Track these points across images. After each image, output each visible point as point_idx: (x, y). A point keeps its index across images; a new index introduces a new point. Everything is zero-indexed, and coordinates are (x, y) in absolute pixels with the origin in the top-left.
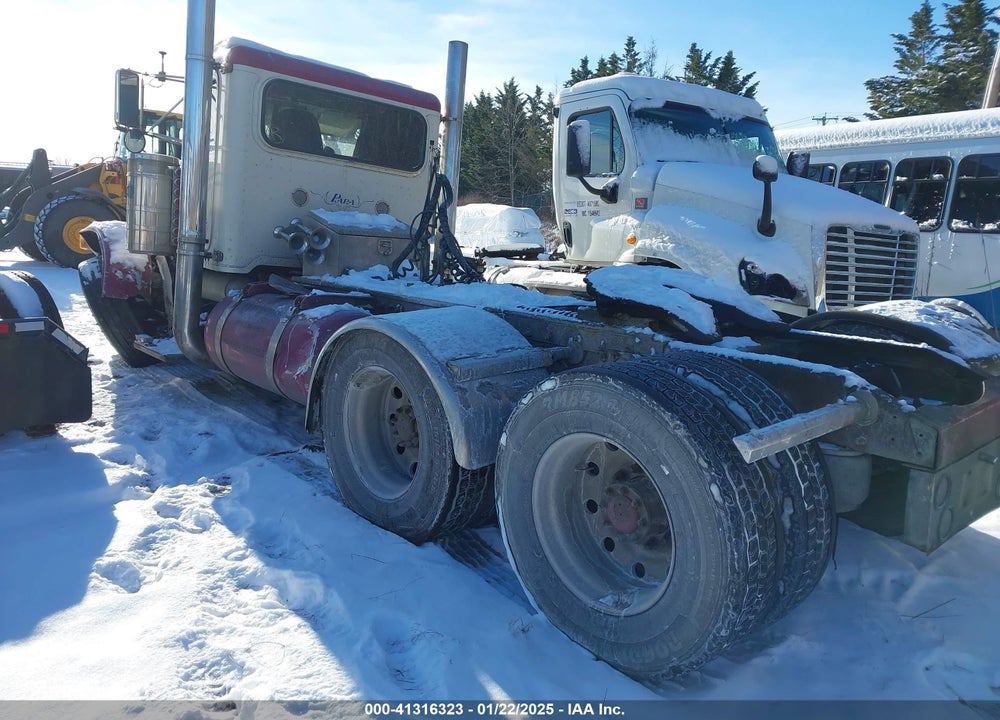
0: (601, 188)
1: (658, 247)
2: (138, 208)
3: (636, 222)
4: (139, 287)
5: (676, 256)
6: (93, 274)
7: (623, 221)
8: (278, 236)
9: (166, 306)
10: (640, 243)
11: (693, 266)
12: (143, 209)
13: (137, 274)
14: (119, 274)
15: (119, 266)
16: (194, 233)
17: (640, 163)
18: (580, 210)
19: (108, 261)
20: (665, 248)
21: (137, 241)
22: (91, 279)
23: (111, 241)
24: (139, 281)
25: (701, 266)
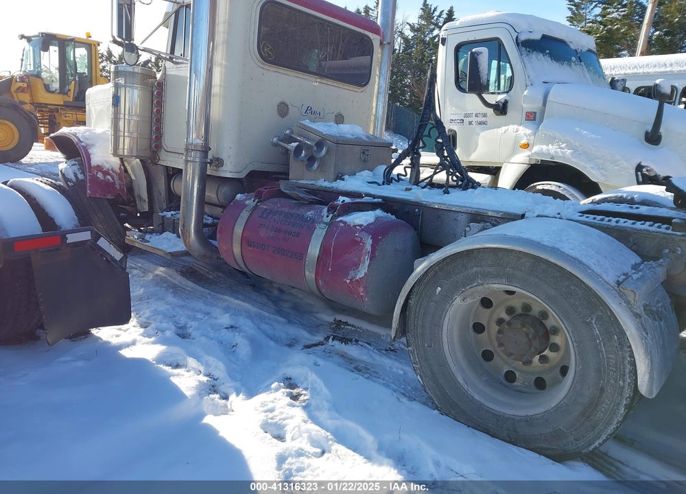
0: (494, 103)
1: (556, 152)
2: (122, 116)
3: (529, 131)
4: (118, 187)
5: (575, 160)
6: (76, 175)
7: (514, 130)
8: (276, 145)
9: (138, 202)
10: (536, 149)
11: (592, 168)
12: (127, 117)
13: (114, 175)
14: (100, 175)
15: (99, 168)
16: (200, 142)
17: (529, 84)
18: (467, 120)
19: (90, 164)
20: (563, 153)
21: (121, 146)
22: (74, 179)
23: (87, 145)
24: (117, 182)
25: (600, 169)
